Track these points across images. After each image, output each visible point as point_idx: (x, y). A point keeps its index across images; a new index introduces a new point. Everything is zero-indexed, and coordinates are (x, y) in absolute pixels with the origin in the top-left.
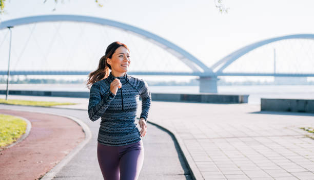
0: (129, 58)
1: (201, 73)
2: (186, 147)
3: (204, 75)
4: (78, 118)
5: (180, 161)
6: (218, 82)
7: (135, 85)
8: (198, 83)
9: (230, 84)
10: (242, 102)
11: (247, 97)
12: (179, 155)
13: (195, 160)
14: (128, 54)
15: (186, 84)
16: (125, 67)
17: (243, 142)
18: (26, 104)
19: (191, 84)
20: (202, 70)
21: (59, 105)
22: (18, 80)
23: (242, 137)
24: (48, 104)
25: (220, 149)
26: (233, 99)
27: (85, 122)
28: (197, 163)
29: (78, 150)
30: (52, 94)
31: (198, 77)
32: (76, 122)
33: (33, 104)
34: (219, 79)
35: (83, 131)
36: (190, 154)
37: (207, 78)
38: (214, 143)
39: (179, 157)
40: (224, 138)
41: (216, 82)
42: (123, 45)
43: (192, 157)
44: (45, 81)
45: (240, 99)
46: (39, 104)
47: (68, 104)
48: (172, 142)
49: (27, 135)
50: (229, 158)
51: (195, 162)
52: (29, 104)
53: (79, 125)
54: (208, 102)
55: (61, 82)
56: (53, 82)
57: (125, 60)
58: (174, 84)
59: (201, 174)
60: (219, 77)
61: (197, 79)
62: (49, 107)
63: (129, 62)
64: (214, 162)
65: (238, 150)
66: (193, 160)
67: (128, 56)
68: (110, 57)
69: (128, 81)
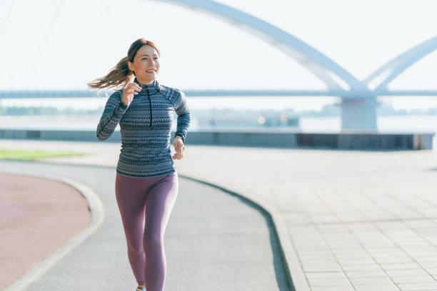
0: (158, 60)
1: (345, 92)
2: (292, 242)
3: (350, 96)
4: (84, 183)
5: (276, 270)
6: (379, 110)
7: (168, 95)
8: (339, 111)
9: (403, 113)
10: (419, 148)
11: (431, 136)
13: (306, 269)
14: (154, 55)
16: (152, 73)
17: (412, 229)
19: (325, 113)
20: (345, 86)
21: (51, 157)
23: (410, 219)
24: (30, 155)
25: (362, 245)
26: (402, 142)
27: (95, 191)
28: (309, 276)
29: (68, 250)
30: (43, 135)
31: (339, 100)
32: (77, 190)
35: (89, 209)
36: (298, 256)
37: (354, 102)
38: (351, 232)
39: (275, 263)
40: (374, 222)
41: (373, 108)
42: (148, 44)
43: (300, 261)
44: (36, 111)
45: (416, 143)
46: (11, 156)
48: (264, 231)
50: (378, 264)
51: (304, 272)
53: (83, 196)
55: (68, 112)
56: (52, 112)
62: (32, 161)
64: (344, 272)
65: (399, 247)
66: (302, 268)
67: (155, 58)
68: (132, 61)
69: (158, 91)
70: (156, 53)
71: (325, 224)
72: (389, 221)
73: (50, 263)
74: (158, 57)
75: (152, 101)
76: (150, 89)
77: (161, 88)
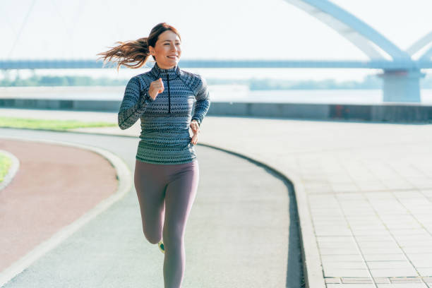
0: (180, 46)
1: (388, 63)
3: (392, 67)
4: (113, 153)
6: (422, 82)
7: (188, 81)
8: (381, 82)
12: (291, 224)
13: (318, 234)
14: (177, 41)
15: (356, 86)
17: (427, 198)
18: (20, 125)
20: (388, 57)
21: (83, 127)
22: (18, 78)
24: (63, 125)
25: (375, 212)
27: (124, 161)
28: (319, 240)
30: (76, 105)
31: (381, 71)
32: (107, 160)
33: (35, 126)
34: (424, 75)
35: (117, 178)
36: (312, 221)
38: (367, 200)
39: (291, 228)
40: (391, 191)
41: (417, 80)
42: (171, 29)
43: (313, 226)
44: (71, 81)
46: (43, 126)
47: (101, 126)
49: (6, 184)
50: (387, 229)
51: (316, 236)
52: (26, 125)
53: (112, 165)
54: (384, 121)
56: (87, 82)
57: (172, 50)
58: (331, 86)
59: (321, 259)
60: (423, 71)
61: (380, 76)
62: (64, 131)
63: (179, 53)
64: (354, 236)
65: (412, 215)
66: (315, 233)
67: (177, 44)
68: (153, 45)
69: (179, 76)
70: (178, 38)
71: (344, 193)
72: (407, 190)
73: (76, 226)
74: (179, 42)
75: (170, 88)
76: (170, 74)
77: (182, 74)
